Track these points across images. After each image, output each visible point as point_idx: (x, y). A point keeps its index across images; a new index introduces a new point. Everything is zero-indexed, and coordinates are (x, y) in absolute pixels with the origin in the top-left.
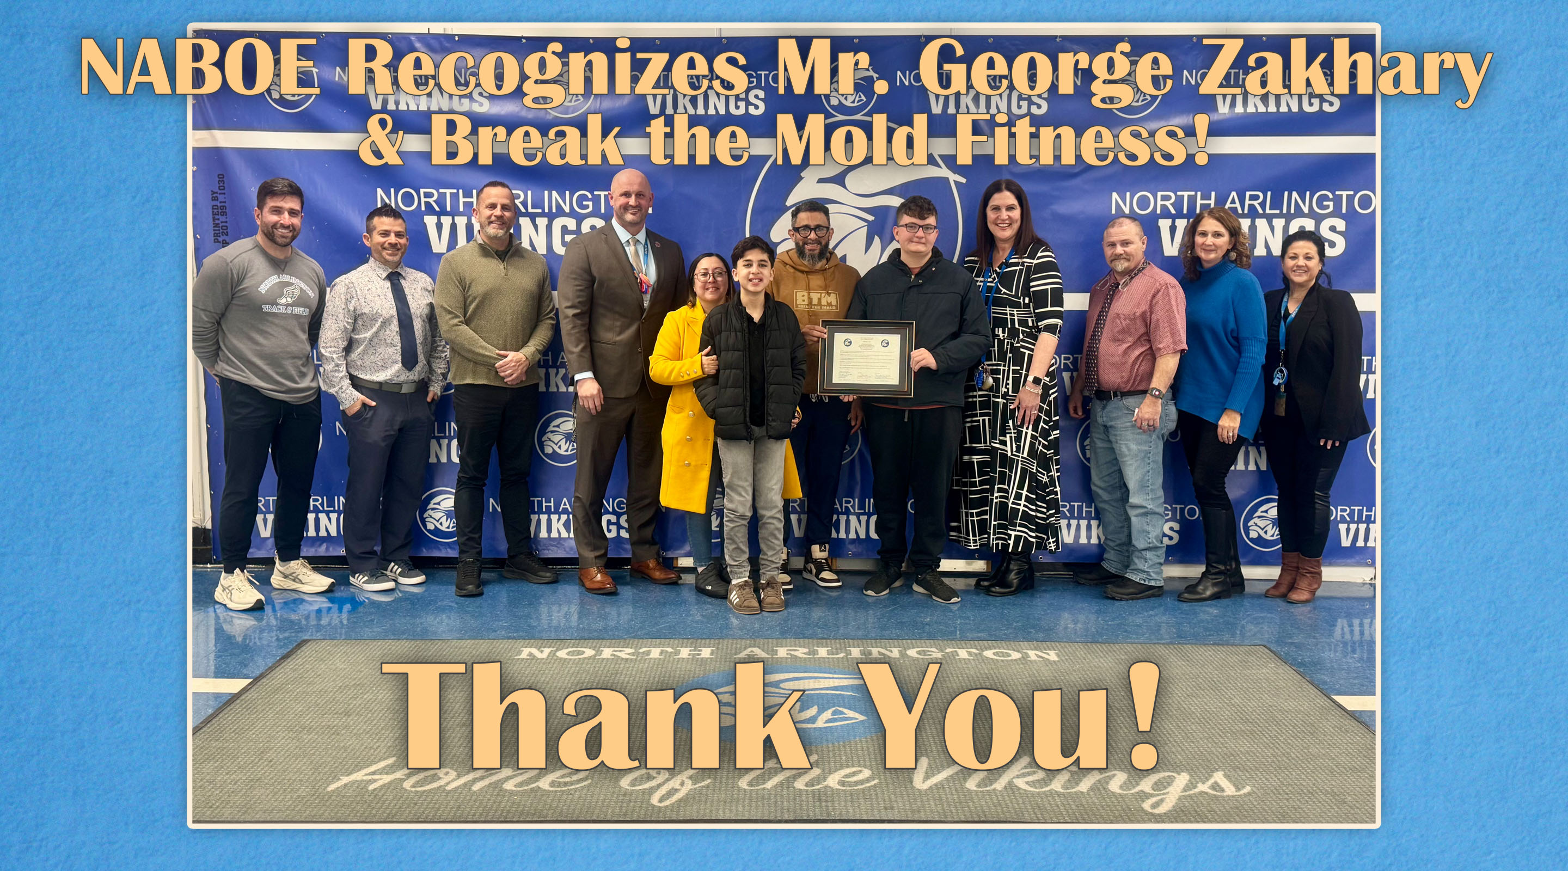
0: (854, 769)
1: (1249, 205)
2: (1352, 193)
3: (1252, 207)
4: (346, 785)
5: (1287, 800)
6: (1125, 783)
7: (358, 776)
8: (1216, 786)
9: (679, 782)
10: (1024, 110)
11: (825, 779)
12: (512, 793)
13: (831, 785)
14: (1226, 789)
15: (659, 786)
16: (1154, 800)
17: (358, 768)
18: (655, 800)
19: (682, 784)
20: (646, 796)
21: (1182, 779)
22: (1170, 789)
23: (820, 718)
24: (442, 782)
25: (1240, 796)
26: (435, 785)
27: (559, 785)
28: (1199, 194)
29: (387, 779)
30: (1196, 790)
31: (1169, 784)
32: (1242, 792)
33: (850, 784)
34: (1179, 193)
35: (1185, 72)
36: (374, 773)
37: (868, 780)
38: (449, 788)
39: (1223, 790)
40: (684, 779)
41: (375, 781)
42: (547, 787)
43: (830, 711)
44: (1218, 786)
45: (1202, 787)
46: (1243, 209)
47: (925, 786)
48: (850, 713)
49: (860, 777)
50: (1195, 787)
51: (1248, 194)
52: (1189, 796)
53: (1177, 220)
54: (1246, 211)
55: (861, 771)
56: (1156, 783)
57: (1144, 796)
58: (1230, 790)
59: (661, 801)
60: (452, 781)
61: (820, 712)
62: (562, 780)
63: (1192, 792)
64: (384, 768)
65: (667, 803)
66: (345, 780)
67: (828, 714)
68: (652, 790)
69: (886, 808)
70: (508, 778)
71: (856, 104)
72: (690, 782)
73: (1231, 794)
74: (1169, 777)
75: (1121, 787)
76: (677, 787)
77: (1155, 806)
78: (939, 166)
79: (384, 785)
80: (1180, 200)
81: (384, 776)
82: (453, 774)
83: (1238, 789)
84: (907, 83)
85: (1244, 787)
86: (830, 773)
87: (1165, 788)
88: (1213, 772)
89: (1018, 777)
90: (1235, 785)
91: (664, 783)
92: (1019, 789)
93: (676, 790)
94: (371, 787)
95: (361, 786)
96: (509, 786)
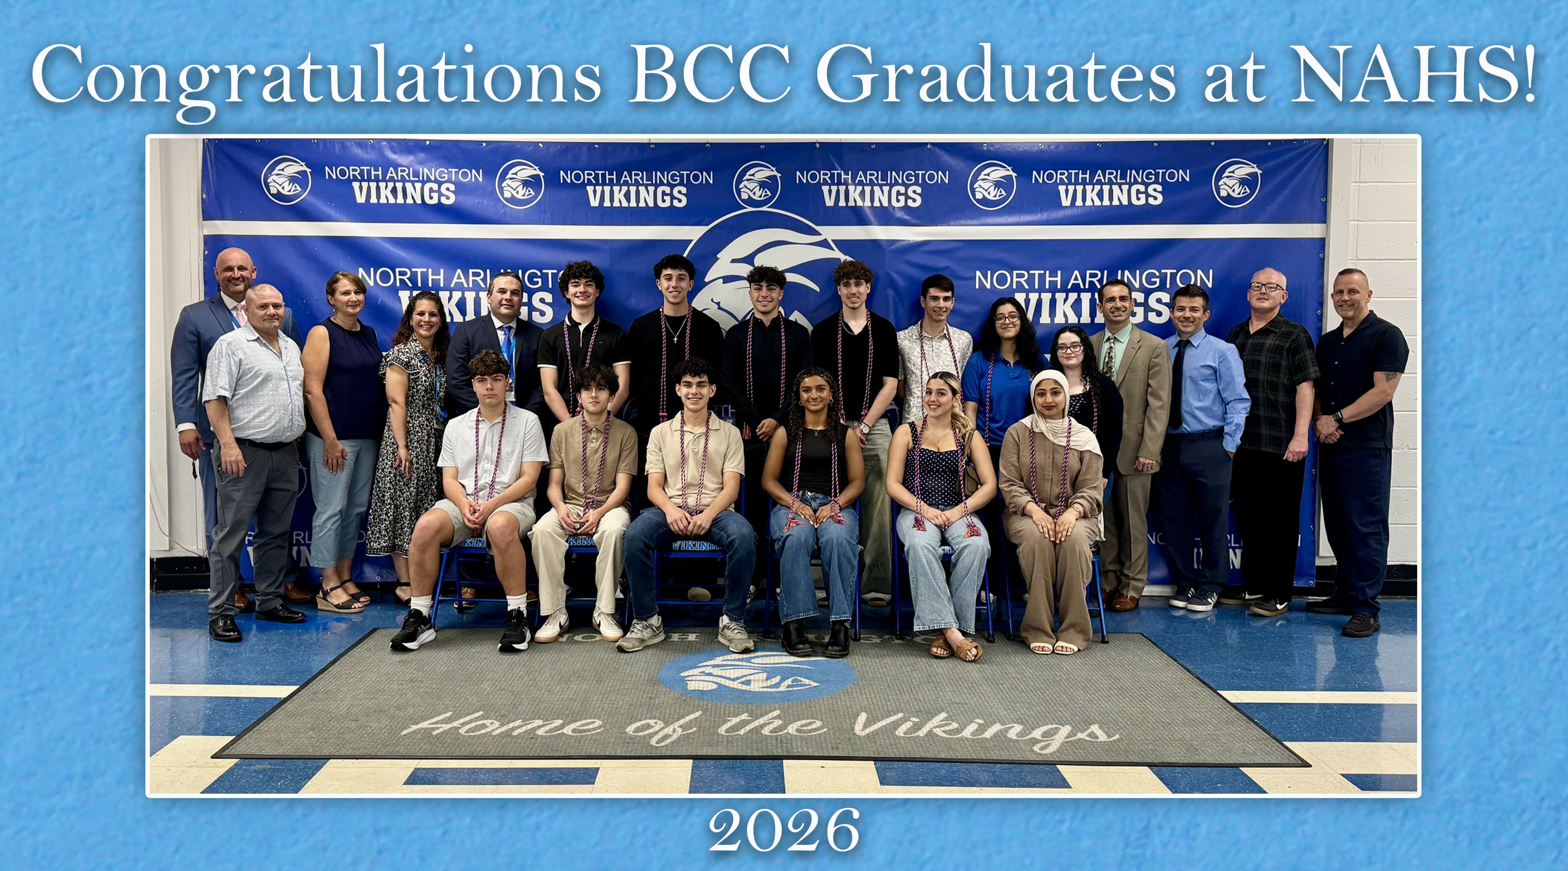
0: (808, 721)
1: (1090, 281)
2: (1175, 271)
3: (1091, 283)
4: (415, 731)
5: (1147, 744)
6: (1020, 732)
7: (425, 725)
8: (1092, 735)
9: (672, 729)
10: (902, 204)
11: (786, 728)
12: (542, 737)
13: (791, 732)
14: (1100, 736)
15: (656, 733)
16: (1043, 744)
17: (424, 719)
18: (653, 742)
19: (674, 731)
20: (647, 740)
21: (1065, 730)
22: (1056, 736)
23: (782, 685)
24: (489, 730)
25: (1110, 742)
26: (483, 731)
27: (580, 731)
28: (1048, 272)
29: (447, 727)
30: (1076, 738)
31: (1055, 734)
32: (1112, 739)
33: (805, 732)
34: (1031, 272)
35: (1034, 173)
36: (436, 723)
37: (819, 729)
38: (494, 733)
39: (1097, 737)
40: (676, 727)
41: (438, 728)
42: (570, 733)
43: (790, 680)
44: (1094, 734)
45: (1080, 735)
46: (1084, 285)
47: (863, 734)
48: (807, 681)
49: (814, 726)
50: (1075, 735)
51: (1088, 272)
52: (1070, 741)
53: (1030, 294)
54: (1087, 287)
55: (814, 722)
56: (1045, 732)
57: (1035, 741)
58: (1102, 737)
59: (657, 743)
60: (497, 729)
61: (783, 680)
62: (581, 728)
63: (1073, 739)
64: (444, 719)
65: (663, 744)
66: (414, 728)
67: (789, 682)
68: (651, 736)
69: (832, 749)
70: (539, 727)
71: (762, 198)
72: (680, 730)
73: (1104, 740)
74: (1056, 728)
75: (1017, 735)
76: (671, 733)
77: (1042, 749)
78: (833, 249)
79: (444, 731)
80: (1032, 277)
81: (444, 725)
82: (497, 724)
83: (1109, 736)
84: (805, 181)
85: (1114, 735)
86: (790, 723)
87: (1052, 736)
88: (1091, 724)
89: (936, 727)
90: (1107, 733)
91: (660, 730)
92: (937, 735)
93: (670, 736)
94: (434, 733)
95: (427, 732)
96: (540, 732)
